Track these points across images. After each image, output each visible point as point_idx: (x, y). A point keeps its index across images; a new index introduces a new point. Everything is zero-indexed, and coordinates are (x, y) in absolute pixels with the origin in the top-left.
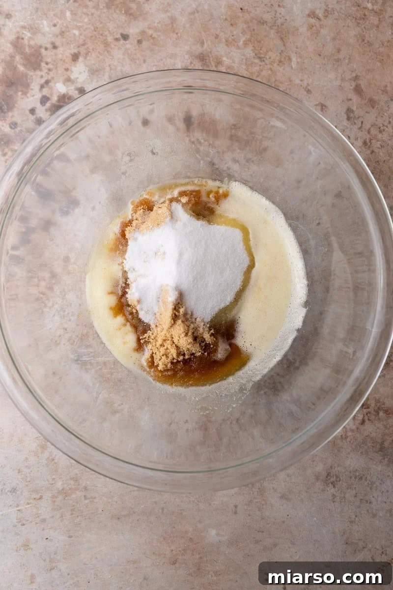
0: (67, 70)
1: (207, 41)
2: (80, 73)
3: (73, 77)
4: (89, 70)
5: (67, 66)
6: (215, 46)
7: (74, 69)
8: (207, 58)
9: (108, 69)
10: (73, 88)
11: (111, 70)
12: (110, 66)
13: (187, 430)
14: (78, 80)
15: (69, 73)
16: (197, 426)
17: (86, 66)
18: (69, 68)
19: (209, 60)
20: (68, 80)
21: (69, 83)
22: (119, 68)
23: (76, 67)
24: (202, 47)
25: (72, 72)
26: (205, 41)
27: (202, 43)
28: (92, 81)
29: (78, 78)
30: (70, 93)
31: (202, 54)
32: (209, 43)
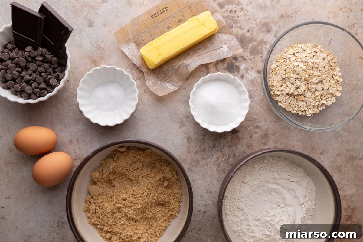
0: (252, 68)
1: (275, 137)
2: (251, 75)
3: (249, 71)
4: (253, 79)
5: (254, 68)
6: (273, 141)
7: (253, 72)
8: (266, 138)
9: (255, 89)
10: (243, 72)
11: (255, 90)
12: (257, 89)
13: (75, 150)
14: (248, 75)
15: (251, 69)
16: (78, 155)
17: (255, 78)
18: (253, 69)
19: (265, 139)
20: (247, 70)
21: (245, 70)
22: (256, 94)
23: (254, 73)
24: (272, 135)
25: (251, 71)
26: (275, 136)
27: (274, 135)
28: (248, 81)
29: (249, 74)
30: (241, 71)
31: (268, 135)
32: (275, 138)
